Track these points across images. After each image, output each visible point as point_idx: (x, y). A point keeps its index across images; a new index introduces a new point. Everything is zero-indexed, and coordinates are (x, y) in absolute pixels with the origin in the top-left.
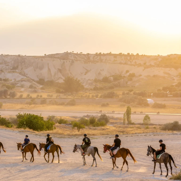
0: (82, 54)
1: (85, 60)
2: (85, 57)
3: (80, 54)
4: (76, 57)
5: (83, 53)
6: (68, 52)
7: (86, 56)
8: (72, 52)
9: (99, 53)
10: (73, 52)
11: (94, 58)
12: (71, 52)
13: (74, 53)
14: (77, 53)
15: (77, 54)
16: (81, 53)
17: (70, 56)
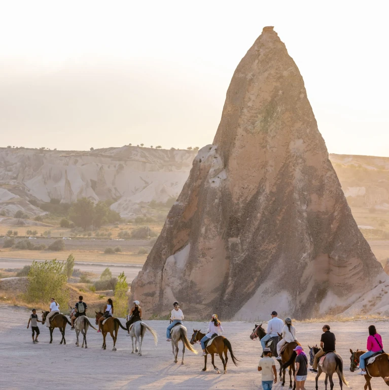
0: (160, 149)
1: (165, 161)
2: (165, 156)
3: (156, 149)
4: (147, 154)
5: (163, 148)
6: (132, 145)
7: (169, 152)
8: (140, 146)
9: (195, 147)
10: (142, 145)
11: (184, 158)
12: (138, 146)
13: (143, 147)
14: (152, 147)
15: (150, 150)
16: (159, 147)
17: (135, 154)
